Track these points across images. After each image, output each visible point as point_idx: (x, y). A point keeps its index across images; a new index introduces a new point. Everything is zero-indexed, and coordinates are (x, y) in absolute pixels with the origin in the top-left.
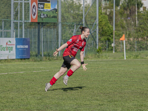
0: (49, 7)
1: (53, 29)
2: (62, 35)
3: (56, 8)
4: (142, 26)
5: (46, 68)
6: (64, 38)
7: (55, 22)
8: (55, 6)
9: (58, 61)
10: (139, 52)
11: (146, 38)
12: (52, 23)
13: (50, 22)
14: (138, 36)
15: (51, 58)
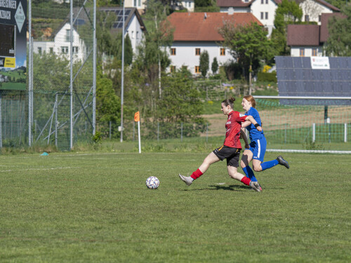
0: (13, 64)
1: (18, 101)
2: (34, 112)
3: (25, 65)
4: (169, 97)
5: (6, 166)
6: (37, 116)
7: (22, 89)
8: (23, 63)
9: (27, 155)
10: (164, 140)
11: (175, 117)
12: (18, 91)
13: (14, 89)
14: (163, 115)
15: (15, 150)
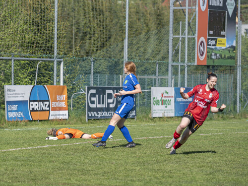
0: (224, 44)
1: (228, 75)
2: (242, 84)
3: (234, 44)
5: (218, 130)
6: (244, 88)
7: (232, 65)
9: (235, 120)
12: (228, 66)
13: (225, 64)
15: (225, 116)
